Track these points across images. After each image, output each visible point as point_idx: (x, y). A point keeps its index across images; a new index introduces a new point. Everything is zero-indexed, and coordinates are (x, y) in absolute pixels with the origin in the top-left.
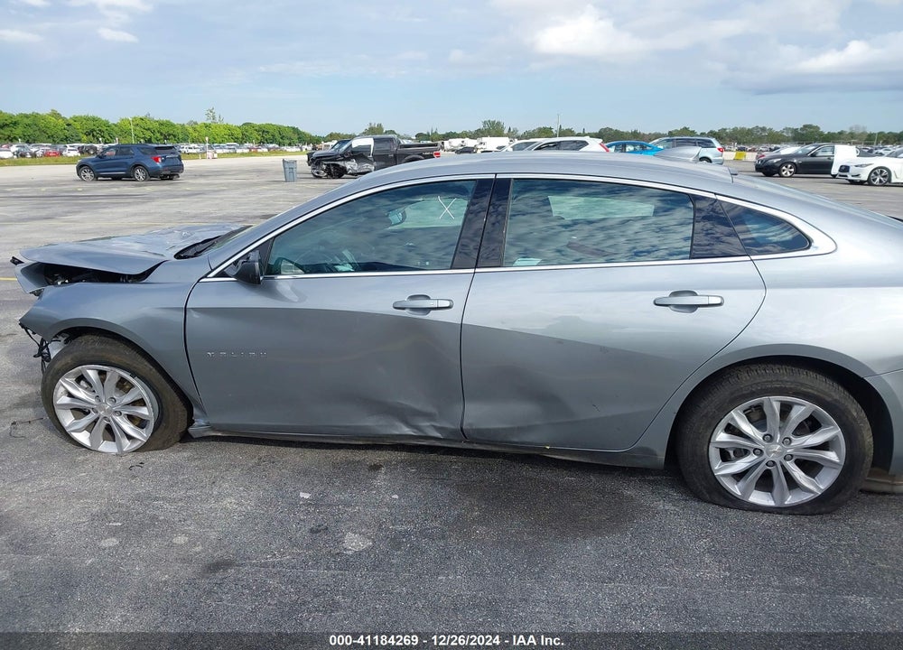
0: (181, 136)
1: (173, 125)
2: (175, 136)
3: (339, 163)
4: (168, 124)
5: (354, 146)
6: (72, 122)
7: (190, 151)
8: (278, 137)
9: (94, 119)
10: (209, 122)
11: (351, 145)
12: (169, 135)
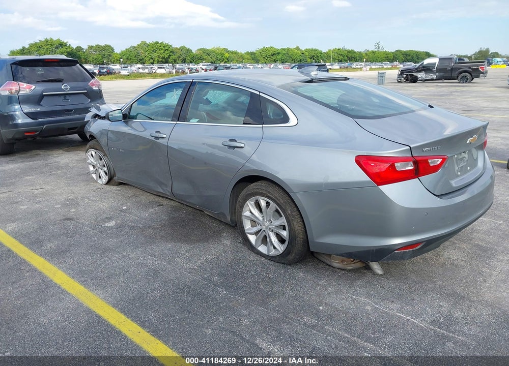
0: (358, 58)
1: (354, 52)
2: (354, 58)
3: (414, 74)
4: (352, 52)
5: (425, 63)
6: (304, 52)
7: (357, 67)
8: (415, 58)
9: (315, 50)
10: (376, 50)
11: (423, 63)
12: (352, 58)
